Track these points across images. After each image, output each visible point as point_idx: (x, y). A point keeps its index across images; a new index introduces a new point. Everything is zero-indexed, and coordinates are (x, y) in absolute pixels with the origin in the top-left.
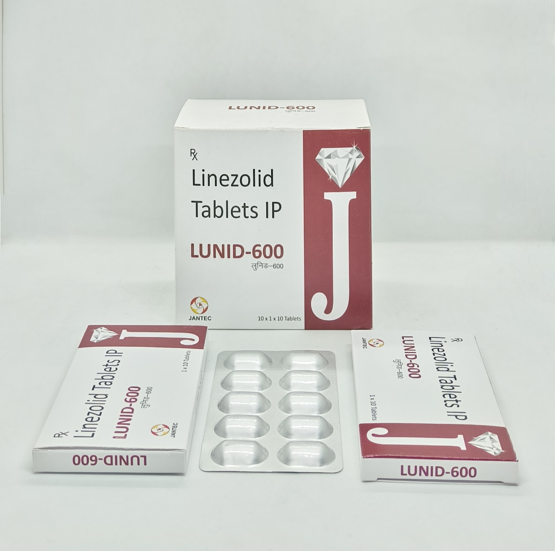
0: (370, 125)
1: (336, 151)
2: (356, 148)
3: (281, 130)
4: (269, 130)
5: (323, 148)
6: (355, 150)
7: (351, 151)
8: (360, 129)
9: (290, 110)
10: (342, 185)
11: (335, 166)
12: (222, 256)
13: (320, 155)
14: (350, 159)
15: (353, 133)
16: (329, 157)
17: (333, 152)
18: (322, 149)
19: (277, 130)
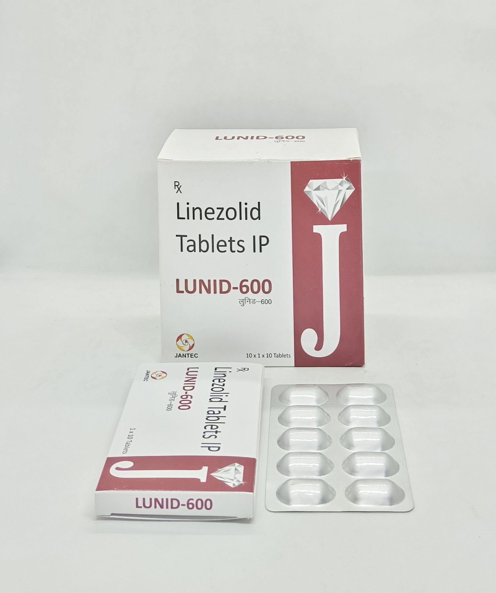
0: (360, 156)
1: (325, 182)
2: (345, 179)
3: (268, 161)
4: (255, 162)
5: (311, 179)
6: (345, 181)
7: (341, 182)
8: (350, 160)
9: (279, 140)
10: (331, 217)
11: (324, 198)
12: (208, 292)
13: (308, 186)
14: (340, 191)
15: (343, 164)
16: (318, 189)
17: (322, 184)
18: (311, 181)
19: (264, 161)
